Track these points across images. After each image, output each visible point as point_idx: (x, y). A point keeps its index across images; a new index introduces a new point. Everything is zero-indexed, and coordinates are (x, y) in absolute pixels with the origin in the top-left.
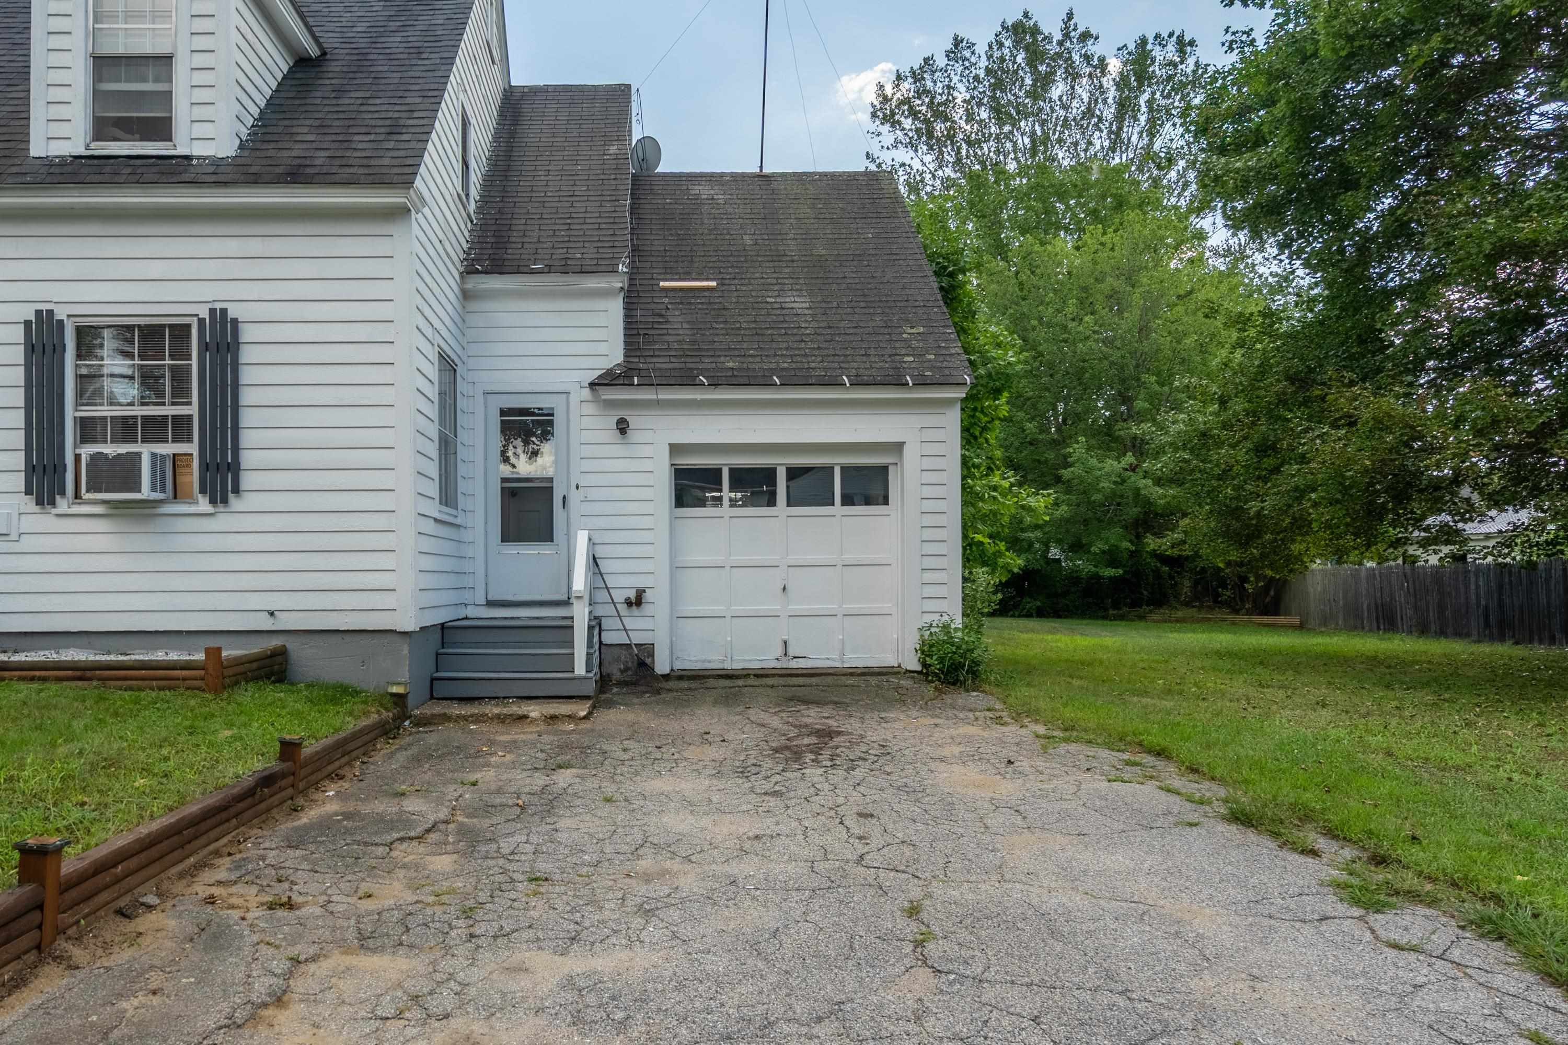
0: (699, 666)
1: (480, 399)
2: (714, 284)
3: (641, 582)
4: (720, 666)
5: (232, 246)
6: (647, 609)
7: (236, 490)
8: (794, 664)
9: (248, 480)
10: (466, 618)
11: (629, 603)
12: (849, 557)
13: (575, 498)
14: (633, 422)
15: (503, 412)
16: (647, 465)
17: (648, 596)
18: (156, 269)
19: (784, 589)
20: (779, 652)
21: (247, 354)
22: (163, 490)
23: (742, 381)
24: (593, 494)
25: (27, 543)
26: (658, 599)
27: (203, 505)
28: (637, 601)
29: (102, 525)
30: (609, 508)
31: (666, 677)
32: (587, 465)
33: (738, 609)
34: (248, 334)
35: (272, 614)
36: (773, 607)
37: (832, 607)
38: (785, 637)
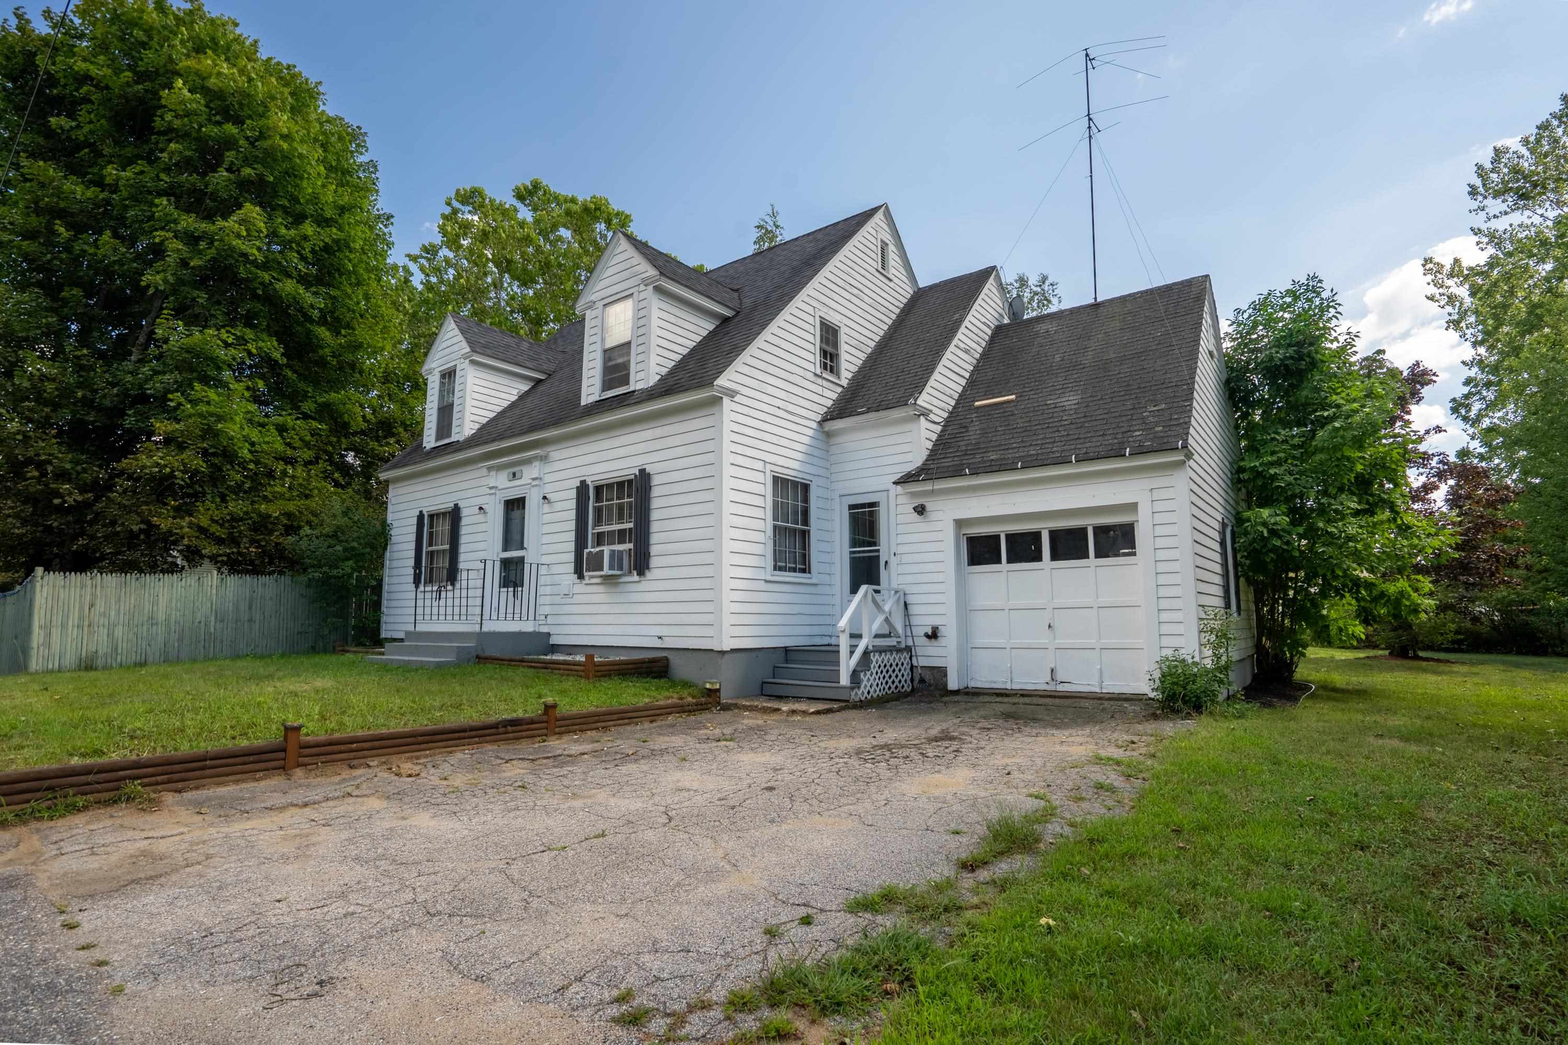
0: (987, 686)
1: (838, 499)
2: (1013, 397)
3: (936, 621)
4: (1003, 686)
5: (648, 434)
6: (942, 641)
7: (648, 568)
8: (1061, 688)
9: (654, 562)
10: (829, 645)
11: (928, 636)
12: (1104, 600)
13: (893, 561)
14: (929, 506)
15: (852, 507)
16: (940, 536)
17: (943, 631)
18: (622, 452)
19: (1050, 626)
20: (1049, 679)
21: (655, 492)
22: (621, 568)
23: (995, 468)
24: (905, 559)
25: (577, 599)
26: (950, 634)
27: (636, 578)
28: (933, 635)
29: (601, 589)
30: (915, 568)
31: (956, 692)
32: (901, 539)
33: (1016, 642)
34: (655, 480)
35: (660, 638)
36: (1044, 641)
37: (1092, 642)
38: (1053, 666)
